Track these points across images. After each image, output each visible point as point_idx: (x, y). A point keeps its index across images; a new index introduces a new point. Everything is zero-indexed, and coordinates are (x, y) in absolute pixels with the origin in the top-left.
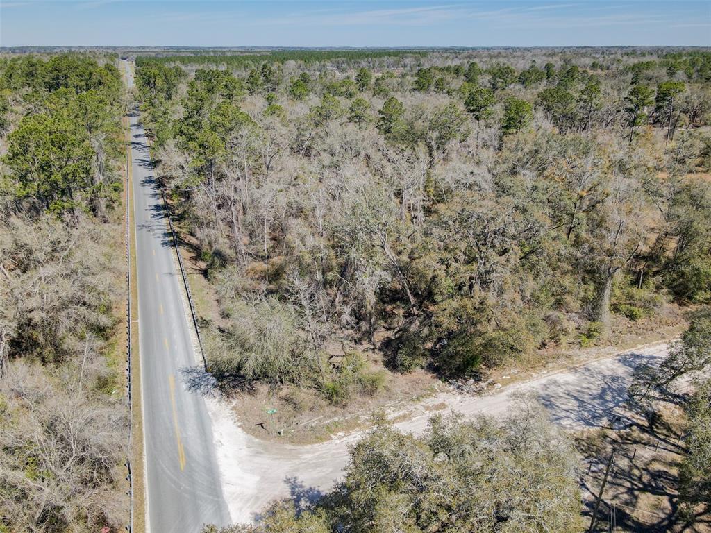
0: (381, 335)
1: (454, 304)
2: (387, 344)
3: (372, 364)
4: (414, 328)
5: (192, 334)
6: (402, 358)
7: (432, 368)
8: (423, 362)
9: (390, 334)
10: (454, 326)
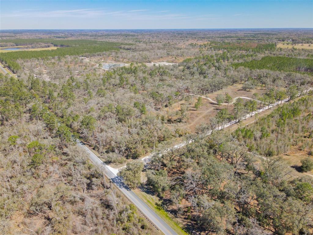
0: (125, 155)
1: (134, 150)
2: (126, 156)
3: (125, 159)
4: (129, 154)
5: (99, 159)
6: (128, 157)
7: (132, 158)
8: (131, 158)
9: (126, 155)
10: (134, 153)
